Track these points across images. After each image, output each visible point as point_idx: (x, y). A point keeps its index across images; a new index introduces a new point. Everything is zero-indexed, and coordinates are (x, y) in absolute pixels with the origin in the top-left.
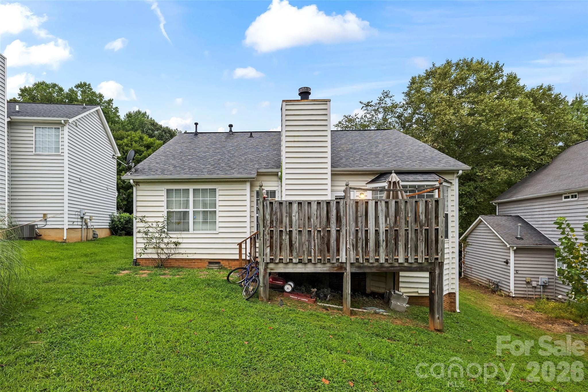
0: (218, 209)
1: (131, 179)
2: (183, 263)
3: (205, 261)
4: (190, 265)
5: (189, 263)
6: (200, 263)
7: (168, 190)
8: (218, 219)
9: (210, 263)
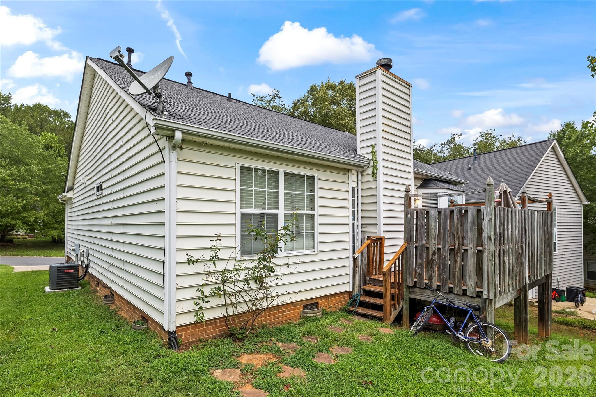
0: (318, 211)
1: (179, 129)
2: (266, 316)
3: (298, 305)
5: (276, 314)
6: (293, 310)
7: (244, 169)
8: (318, 229)
9: (305, 306)
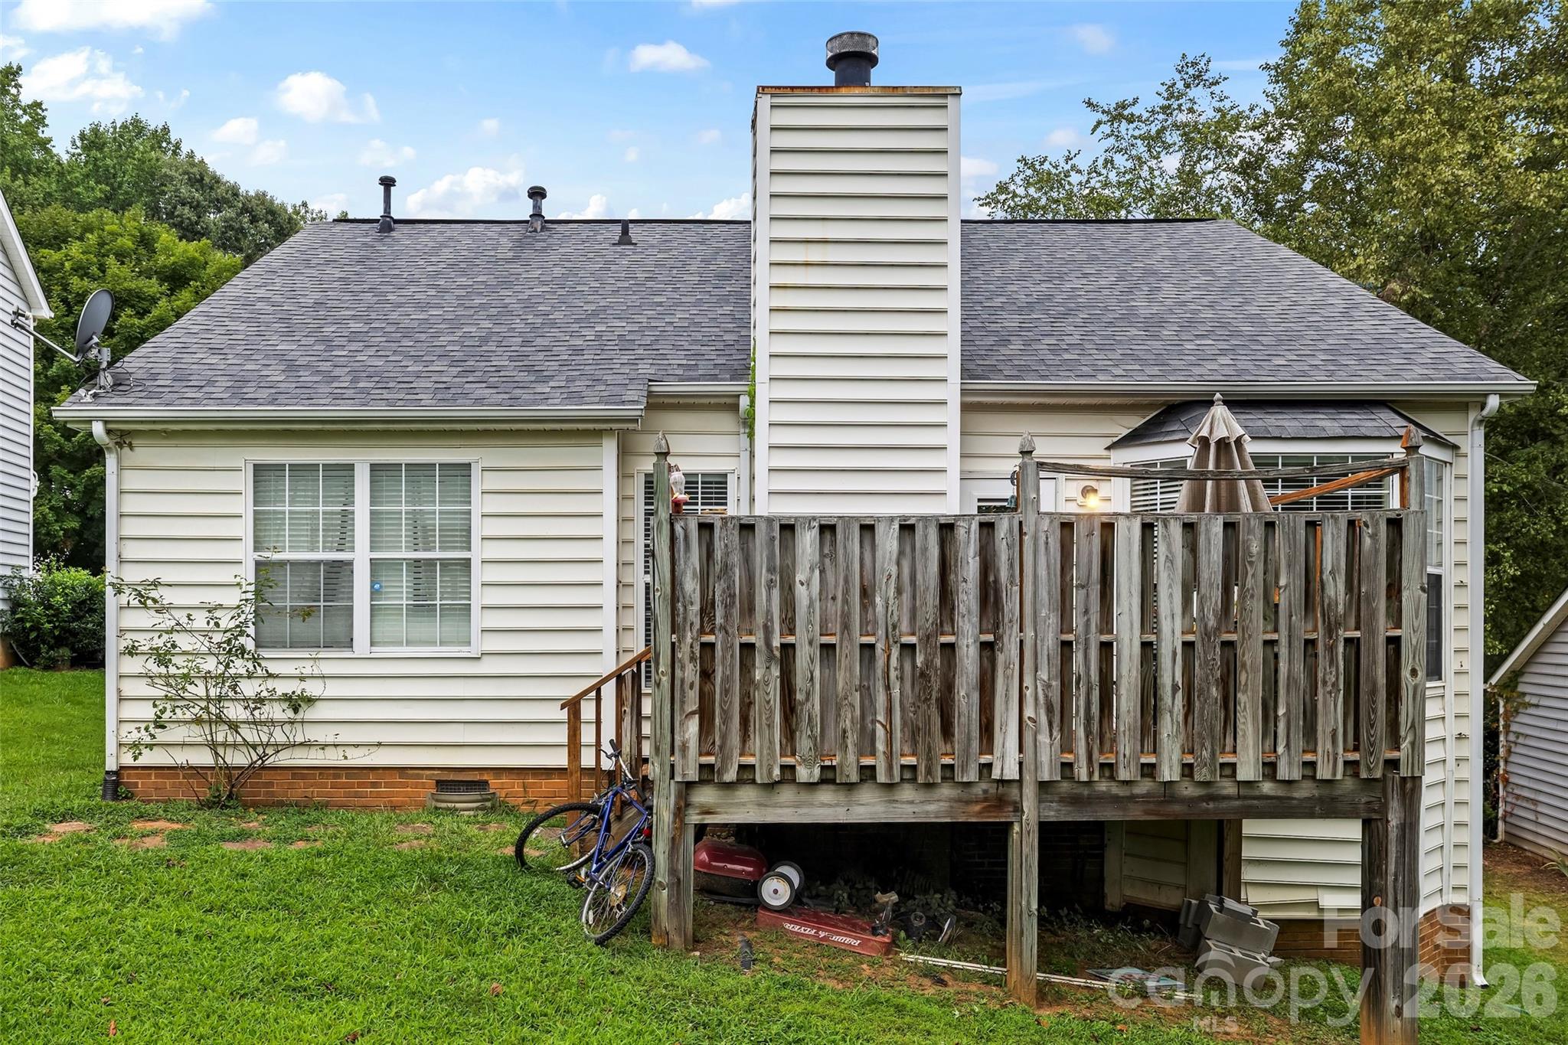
0: (478, 552)
1: (97, 418)
3: (420, 777)
4: (357, 795)
5: (352, 785)
6: (401, 785)
7: (261, 471)
8: (479, 597)
9: (442, 785)
